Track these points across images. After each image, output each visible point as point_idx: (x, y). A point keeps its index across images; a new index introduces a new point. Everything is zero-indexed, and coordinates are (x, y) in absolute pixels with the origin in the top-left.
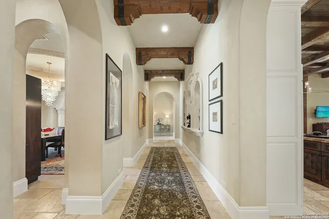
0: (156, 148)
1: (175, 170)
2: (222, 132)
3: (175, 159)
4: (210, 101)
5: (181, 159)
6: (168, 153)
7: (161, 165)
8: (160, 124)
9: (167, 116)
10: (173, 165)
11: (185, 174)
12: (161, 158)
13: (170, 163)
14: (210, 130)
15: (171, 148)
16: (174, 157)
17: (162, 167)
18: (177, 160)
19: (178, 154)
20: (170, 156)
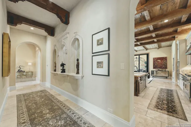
0: (24, 95)
1: (60, 112)
2: (109, 75)
3: (53, 101)
4: (93, 53)
5: (57, 99)
6: (41, 97)
7: (41, 112)
8: (21, 71)
9: (30, 64)
10: (54, 108)
11: (70, 112)
12: (36, 105)
13: (50, 107)
14: (92, 74)
15: (41, 91)
16: (50, 99)
17: (44, 114)
18: (54, 101)
19: (52, 95)
20: (45, 99)
